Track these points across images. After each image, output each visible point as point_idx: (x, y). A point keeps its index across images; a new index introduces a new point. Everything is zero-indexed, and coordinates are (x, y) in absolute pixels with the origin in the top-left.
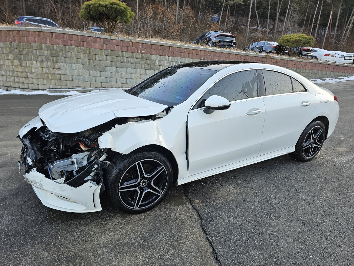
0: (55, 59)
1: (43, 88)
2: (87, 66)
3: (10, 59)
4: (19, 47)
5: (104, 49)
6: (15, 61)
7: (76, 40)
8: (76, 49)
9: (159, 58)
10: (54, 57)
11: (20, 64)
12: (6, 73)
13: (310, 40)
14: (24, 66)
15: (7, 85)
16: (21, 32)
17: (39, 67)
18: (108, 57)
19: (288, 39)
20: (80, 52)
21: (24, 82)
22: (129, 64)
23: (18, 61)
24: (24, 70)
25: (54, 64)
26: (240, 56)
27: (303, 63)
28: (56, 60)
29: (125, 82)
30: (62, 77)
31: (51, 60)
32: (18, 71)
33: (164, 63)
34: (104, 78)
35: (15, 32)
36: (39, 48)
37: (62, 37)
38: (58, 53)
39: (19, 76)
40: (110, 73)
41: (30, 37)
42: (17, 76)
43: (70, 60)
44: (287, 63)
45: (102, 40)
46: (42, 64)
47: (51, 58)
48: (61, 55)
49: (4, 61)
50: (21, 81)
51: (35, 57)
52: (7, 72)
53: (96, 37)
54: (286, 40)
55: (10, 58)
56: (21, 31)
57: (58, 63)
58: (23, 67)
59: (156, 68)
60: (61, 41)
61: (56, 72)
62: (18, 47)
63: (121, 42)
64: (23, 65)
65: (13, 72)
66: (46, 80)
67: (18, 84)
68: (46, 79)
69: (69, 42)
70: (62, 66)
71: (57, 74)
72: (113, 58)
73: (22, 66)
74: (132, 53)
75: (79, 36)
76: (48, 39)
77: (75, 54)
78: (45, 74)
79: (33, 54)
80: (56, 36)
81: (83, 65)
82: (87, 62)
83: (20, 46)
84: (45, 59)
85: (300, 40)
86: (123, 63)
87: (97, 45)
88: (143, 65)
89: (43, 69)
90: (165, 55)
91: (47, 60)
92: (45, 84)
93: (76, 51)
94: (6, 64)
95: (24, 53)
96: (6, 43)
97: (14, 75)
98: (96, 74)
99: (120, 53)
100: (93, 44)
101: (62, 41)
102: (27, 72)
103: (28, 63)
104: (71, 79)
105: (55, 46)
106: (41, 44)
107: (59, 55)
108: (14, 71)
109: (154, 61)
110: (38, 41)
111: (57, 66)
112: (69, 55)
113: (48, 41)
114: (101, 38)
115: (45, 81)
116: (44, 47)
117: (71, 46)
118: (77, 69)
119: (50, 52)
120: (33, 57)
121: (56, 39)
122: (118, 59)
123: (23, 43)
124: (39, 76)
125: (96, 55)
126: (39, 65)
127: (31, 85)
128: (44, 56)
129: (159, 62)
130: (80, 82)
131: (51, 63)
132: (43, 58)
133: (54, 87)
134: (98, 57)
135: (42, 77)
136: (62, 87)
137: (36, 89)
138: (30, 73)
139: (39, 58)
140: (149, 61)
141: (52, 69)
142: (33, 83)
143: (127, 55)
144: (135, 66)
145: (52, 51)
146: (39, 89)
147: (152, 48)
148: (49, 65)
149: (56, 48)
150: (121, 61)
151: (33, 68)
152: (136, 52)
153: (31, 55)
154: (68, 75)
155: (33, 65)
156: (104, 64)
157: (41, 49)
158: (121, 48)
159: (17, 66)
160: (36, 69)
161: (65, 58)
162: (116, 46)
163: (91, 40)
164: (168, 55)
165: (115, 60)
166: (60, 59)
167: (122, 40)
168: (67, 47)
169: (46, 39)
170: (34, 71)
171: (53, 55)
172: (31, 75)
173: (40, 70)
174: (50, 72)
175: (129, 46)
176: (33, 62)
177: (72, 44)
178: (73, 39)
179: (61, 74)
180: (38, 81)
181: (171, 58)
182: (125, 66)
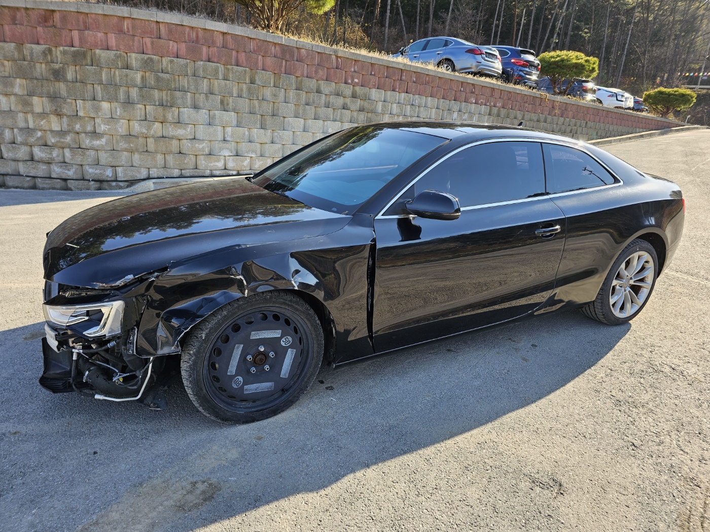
0: (165, 95)
1: (132, 177)
2: (245, 117)
3: (16, 95)
4: (51, 60)
5: (282, 72)
6: (36, 100)
7: (221, 45)
8: (220, 70)
9: (383, 95)
10: (164, 92)
11: (54, 108)
14: (68, 116)
17: (121, 118)
18: (291, 94)
20: (231, 79)
21: (67, 160)
22: (330, 111)
23: (45, 99)
24: (68, 125)
25: (164, 110)
28: (169, 99)
31: (157, 98)
32: (47, 128)
35: (36, 12)
36: (119, 63)
37: (187, 35)
38: (175, 80)
39: (50, 144)
40: (292, 133)
41: (90, 32)
42: (41, 142)
43: (207, 100)
45: (278, 48)
46: (129, 108)
47: (156, 94)
48: (184, 86)
50: (56, 159)
51: (106, 89)
53: (266, 41)
56: (59, 11)
57: (175, 108)
58: (65, 119)
61: (170, 132)
62: (49, 58)
63: (316, 54)
65: (28, 131)
67: (46, 166)
68: (141, 153)
69: (205, 49)
70: (186, 116)
71: (172, 138)
72: (298, 95)
73: (59, 115)
75: (229, 37)
76: (148, 41)
77: (219, 84)
80: (170, 31)
81: (236, 114)
82: (246, 105)
83: (54, 56)
85: (581, 65)
86: (318, 109)
89: (131, 123)
90: (394, 90)
91: (145, 98)
92: (135, 164)
93: (221, 77)
95: (70, 76)
97: (32, 140)
98: (263, 136)
99: (313, 84)
100: (260, 57)
102: (78, 133)
103: (83, 108)
105: (165, 61)
106: (126, 53)
107: (177, 85)
108: (29, 128)
109: (375, 102)
110: (116, 45)
111: (170, 117)
112: (205, 85)
113: (147, 47)
114: (275, 43)
115: (136, 156)
116: (135, 61)
117: (209, 62)
118: (223, 124)
119: (153, 78)
120: (101, 88)
121: (171, 42)
122: (309, 99)
123: (66, 48)
124: (117, 142)
125: (264, 88)
126: (118, 114)
127: (93, 168)
128: (136, 89)
129: (384, 106)
130: (228, 157)
131: (155, 107)
132: (130, 93)
133: (161, 172)
134: (268, 94)
135: (126, 146)
136: (183, 171)
137: (109, 179)
138: (89, 136)
139: (119, 92)
140: (366, 105)
141: (157, 125)
142: (97, 165)
143: (326, 88)
144: (341, 116)
145: (157, 75)
146: (116, 181)
147: (371, 72)
148: (149, 112)
149: (169, 66)
150: (314, 102)
151: (97, 120)
152: (343, 81)
153: (92, 82)
154: (201, 139)
155: (100, 114)
156: (280, 111)
157: (126, 67)
158: (316, 72)
159: (43, 115)
160: (108, 125)
161: (193, 94)
162: (306, 66)
163: (254, 49)
164: (399, 89)
165: (303, 102)
166: (179, 98)
167: (319, 51)
168: (200, 65)
169: (141, 39)
170: (102, 129)
171: (160, 85)
172: (93, 140)
173: (122, 127)
174: (152, 132)
175: (331, 67)
176: (101, 104)
177: (210, 57)
178: (213, 43)
179: (182, 138)
180: (116, 157)
181: (403, 97)
182: (321, 116)
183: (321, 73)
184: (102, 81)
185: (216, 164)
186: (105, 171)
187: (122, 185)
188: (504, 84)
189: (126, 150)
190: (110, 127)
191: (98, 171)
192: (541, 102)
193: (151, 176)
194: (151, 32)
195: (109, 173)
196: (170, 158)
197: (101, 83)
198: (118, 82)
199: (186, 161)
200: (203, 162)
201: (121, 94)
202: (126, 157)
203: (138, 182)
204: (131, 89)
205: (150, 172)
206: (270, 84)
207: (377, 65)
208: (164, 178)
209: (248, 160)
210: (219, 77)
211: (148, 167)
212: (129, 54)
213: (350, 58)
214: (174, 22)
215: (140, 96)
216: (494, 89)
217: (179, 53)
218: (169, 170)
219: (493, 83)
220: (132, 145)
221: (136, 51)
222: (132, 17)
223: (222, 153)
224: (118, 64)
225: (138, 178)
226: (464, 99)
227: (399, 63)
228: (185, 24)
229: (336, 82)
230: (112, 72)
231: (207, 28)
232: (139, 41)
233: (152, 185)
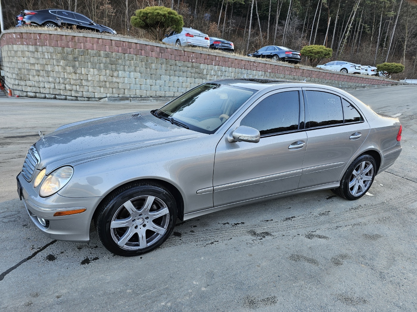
0: (113, 66)
1: (100, 96)
2: (144, 75)
3: (61, 66)
5: (160, 58)
6: (68, 68)
7: (135, 48)
8: (134, 57)
9: (207, 67)
10: (113, 65)
11: (74, 71)
12: (55, 80)
13: (330, 52)
14: (79, 74)
15: (55, 93)
16: (76, 38)
17: (97, 75)
18: (164, 66)
19: (310, 50)
20: (138, 60)
21: (78, 90)
22: (181, 73)
23: (71, 68)
24: (79, 77)
25: (113, 71)
26: (274, 66)
27: (324, 73)
29: (176, 91)
30: (120, 86)
31: (110, 67)
32: (71, 78)
33: (211, 72)
34: (159, 87)
35: (69, 37)
36: (97, 55)
37: (122, 44)
38: (117, 61)
39: (72, 83)
40: (164, 82)
41: (87, 43)
42: (69, 83)
43: (129, 68)
44: (311, 73)
45: (158, 48)
46: (100, 71)
48: (120, 63)
49: (53, 67)
50: (74, 89)
51: (92, 64)
52: (57, 80)
53: (153, 46)
54: (309, 51)
55: (61, 64)
57: (117, 71)
58: (77, 75)
59: (204, 77)
60: (120, 49)
61: (115, 80)
62: (73, 53)
63: (175, 50)
64: (78, 71)
65: (64, 79)
66: (103, 88)
67: (70, 92)
69: (128, 50)
70: (121, 74)
71: (115, 82)
72: (167, 67)
73: (76, 73)
74: (184, 62)
75: (138, 45)
76: (107, 47)
77: (134, 63)
78: (102, 82)
79: (91, 61)
80: (116, 43)
81: (141, 74)
82: (144, 70)
83: (75, 52)
85: (322, 52)
86: (175, 72)
87: (153, 53)
88: (193, 74)
89: (101, 76)
90: (212, 65)
91: (106, 68)
92: (101, 92)
94: (56, 71)
95: (79, 60)
96: (57, 49)
97: (66, 82)
98: (151, 82)
99: (173, 62)
100: (150, 52)
101: (122, 49)
102: (82, 80)
103: (84, 71)
104: (129, 87)
105: (114, 54)
106: (100, 51)
107: (118, 63)
109: (203, 70)
110: (96, 48)
111: (115, 74)
112: (128, 63)
113: (107, 49)
114: (157, 47)
116: (103, 54)
117: (130, 54)
118: (135, 77)
120: (90, 64)
121: (116, 47)
122: (172, 68)
123: (79, 49)
124: (95, 84)
125: (152, 64)
126: (96, 73)
127: (86, 93)
128: (103, 64)
131: (109, 71)
132: (100, 66)
133: (111, 95)
134: (154, 66)
137: (92, 97)
138: (85, 81)
140: (198, 70)
141: (110, 77)
142: (88, 92)
143: (179, 64)
144: (186, 75)
145: (110, 59)
146: (95, 98)
147: (201, 57)
148: (107, 73)
150: (174, 69)
151: (89, 75)
152: (187, 61)
153: (87, 62)
154: (126, 83)
155: (90, 73)
157: (99, 56)
158: (175, 57)
159: (70, 73)
161: (124, 66)
162: (170, 55)
163: (148, 49)
164: (215, 64)
165: (169, 69)
166: (118, 67)
168: (127, 55)
170: (90, 78)
171: (111, 63)
172: (87, 82)
173: (97, 78)
174: (108, 80)
175: (181, 55)
176: (90, 69)
177: (130, 52)
178: (132, 47)
179: (119, 82)
180: (95, 89)
181: (217, 67)
182: (177, 75)
183: (177, 58)
185: (132, 93)
186: (91, 94)
187: (97, 99)
189: (98, 86)
190: (93, 78)
191: (88, 94)
193: (107, 97)
194: (109, 43)
196: (114, 90)
197: (90, 62)
198: (96, 62)
199: (120, 91)
200: (127, 92)
201: (97, 66)
202: (98, 89)
203: (103, 99)
204: (101, 64)
205: (107, 95)
206: (155, 62)
208: (112, 97)
210: (134, 60)
211: (106, 93)
213: (190, 51)
214: (117, 40)
217: (119, 51)
218: (114, 94)
220: (100, 85)
221: (103, 51)
222: (102, 38)
223: (134, 89)
225: (103, 97)
226: (249, 69)
228: (121, 40)
230: (94, 58)
231: (129, 41)
232: (104, 47)
233: (107, 100)
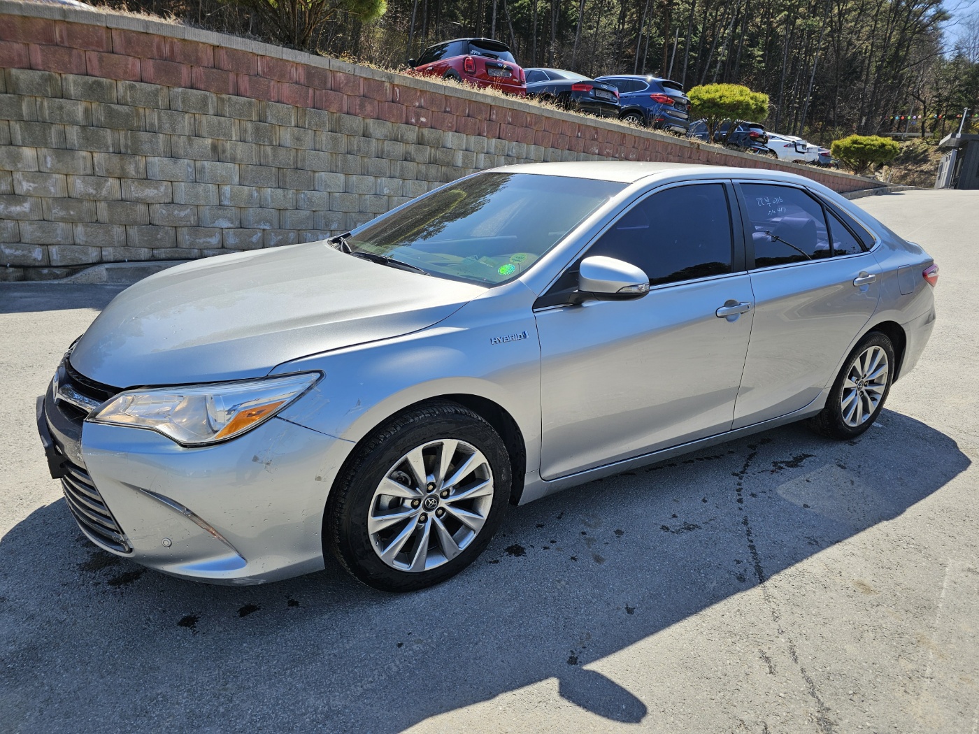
0: (124, 137)
1: (73, 260)
2: (252, 170)
5: (308, 106)
8: (210, 100)
9: (465, 141)
10: (122, 133)
17: (53, 171)
18: (323, 137)
19: (714, 99)
20: (228, 115)
22: (385, 162)
25: (121, 159)
28: (130, 144)
31: (110, 141)
33: (477, 158)
36: (49, 90)
37: (155, 49)
38: (138, 115)
40: (326, 195)
43: (190, 144)
45: (300, 68)
46: (66, 157)
47: (108, 135)
48: (152, 125)
51: (28, 128)
53: (282, 59)
54: (710, 100)
57: (140, 158)
60: (149, 65)
61: (133, 193)
68: (86, 225)
70: (156, 169)
71: (136, 201)
74: (393, 123)
75: (222, 53)
76: (94, 56)
77: (209, 123)
80: (127, 43)
81: (237, 166)
82: (254, 153)
84: (81, 141)
87: (285, 89)
88: (423, 168)
89: (70, 179)
90: (481, 134)
91: (91, 144)
92: (78, 241)
93: (211, 111)
98: (282, 198)
99: (356, 123)
100: (273, 83)
101: (158, 69)
105: (123, 86)
106: (60, 74)
107: (142, 123)
109: (453, 151)
110: (43, 62)
111: (131, 170)
112: (186, 123)
115: (80, 229)
116: (74, 86)
117: (192, 88)
118: (217, 181)
119: (102, 112)
120: (21, 128)
121: (130, 58)
122: (352, 145)
124: (49, 209)
125: (281, 128)
126: (49, 166)
127: (11, 248)
128: (75, 128)
129: (465, 157)
130: (227, 230)
131: (107, 156)
132: (67, 135)
133: (120, 253)
134: (288, 137)
135: (62, 213)
136: (155, 252)
137: (37, 264)
138: (4, 199)
139: (50, 133)
140: (439, 154)
141: (112, 182)
142: (18, 243)
143: (378, 130)
144: (402, 170)
145: (109, 107)
146: (49, 266)
147: (445, 108)
148: (99, 163)
149: (129, 94)
150: (359, 150)
151: (17, 176)
152: (404, 120)
153: (6, 118)
154: (182, 203)
155: (20, 165)
156: (307, 163)
157: (59, 94)
158: (362, 106)
160: (34, 182)
161: (168, 137)
162: (345, 97)
163: (263, 71)
164: (488, 132)
165: (343, 149)
166: (146, 142)
167: (365, 76)
168: (178, 92)
169: (82, 54)
170: (25, 188)
171: (113, 122)
172: (10, 204)
173: (55, 186)
174: (104, 192)
175: (384, 99)
176: (21, 150)
177: (194, 81)
178: (198, 62)
179: (152, 201)
180: (47, 231)
181: (494, 144)
182: (372, 170)
183: (369, 108)
184: (22, 116)
185: (208, 240)
186: (30, 252)
187: (59, 273)
188: (641, 128)
189: (63, 220)
190: (36, 185)
191: (19, 253)
192: (691, 153)
193: (104, 259)
194: (99, 43)
195: (37, 254)
196: (133, 232)
197: (20, 119)
198: (47, 118)
199: (159, 236)
200: (187, 237)
201: (53, 136)
202: (63, 230)
203: (84, 268)
204: (68, 128)
205: (104, 253)
206: (290, 122)
207: (453, 98)
208: (125, 261)
209: (260, 234)
210: (208, 112)
211: (99, 244)
212: (63, 76)
213: (412, 86)
214: (133, 29)
215: (83, 138)
216: (624, 134)
217: (144, 74)
218: (133, 250)
219: (623, 127)
220: (72, 213)
221: (75, 72)
222: (66, 20)
223: (216, 224)
224: (46, 91)
225: (83, 263)
226: (582, 149)
227: (486, 96)
228: (151, 32)
229: (392, 120)
230: (38, 103)
231: (186, 38)
232: (80, 56)
233: (104, 272)
